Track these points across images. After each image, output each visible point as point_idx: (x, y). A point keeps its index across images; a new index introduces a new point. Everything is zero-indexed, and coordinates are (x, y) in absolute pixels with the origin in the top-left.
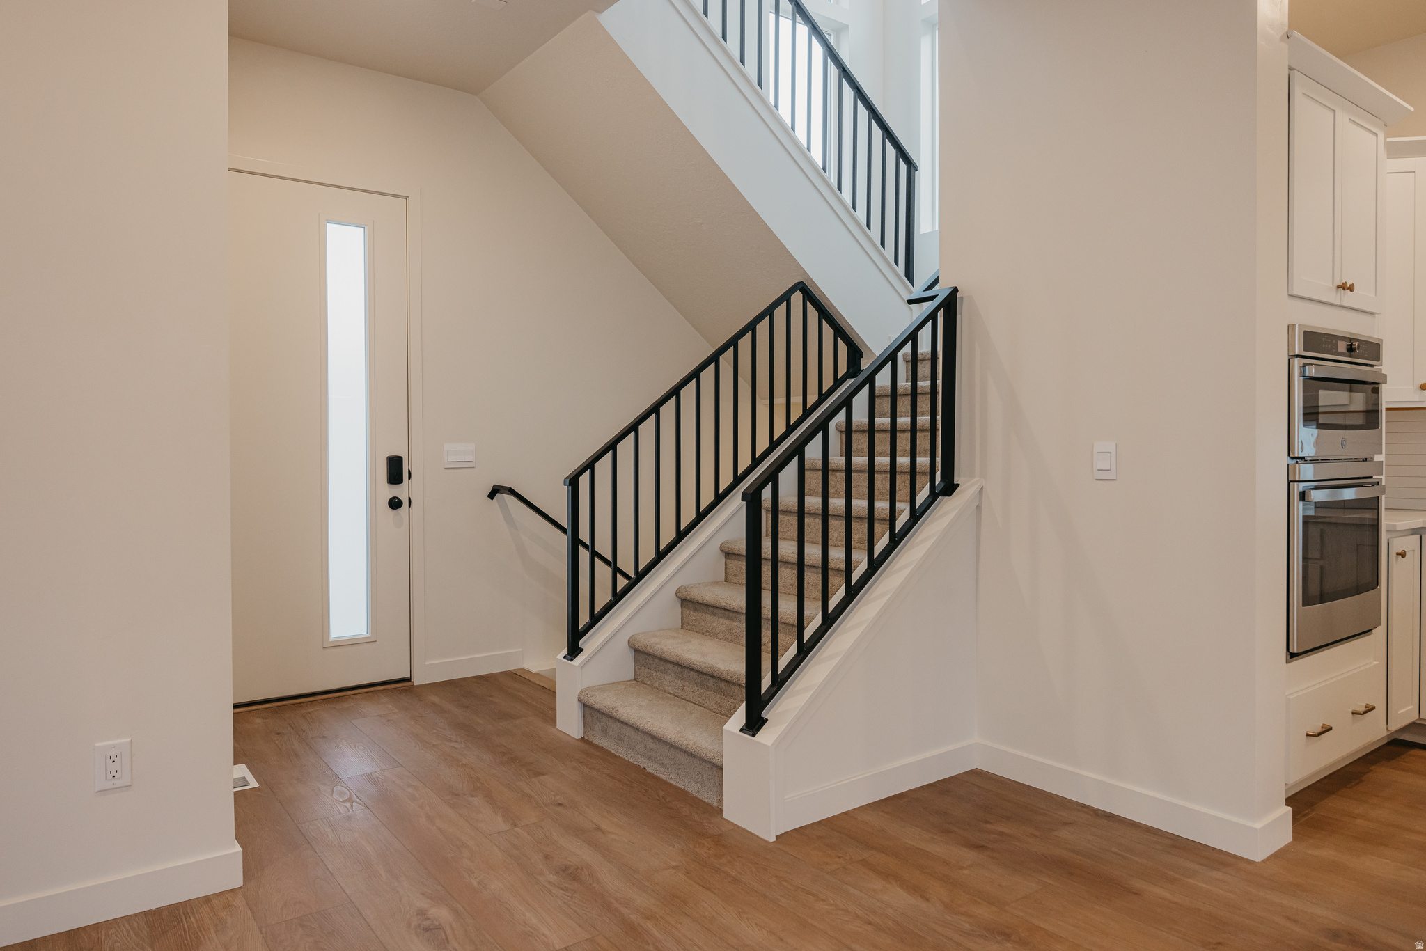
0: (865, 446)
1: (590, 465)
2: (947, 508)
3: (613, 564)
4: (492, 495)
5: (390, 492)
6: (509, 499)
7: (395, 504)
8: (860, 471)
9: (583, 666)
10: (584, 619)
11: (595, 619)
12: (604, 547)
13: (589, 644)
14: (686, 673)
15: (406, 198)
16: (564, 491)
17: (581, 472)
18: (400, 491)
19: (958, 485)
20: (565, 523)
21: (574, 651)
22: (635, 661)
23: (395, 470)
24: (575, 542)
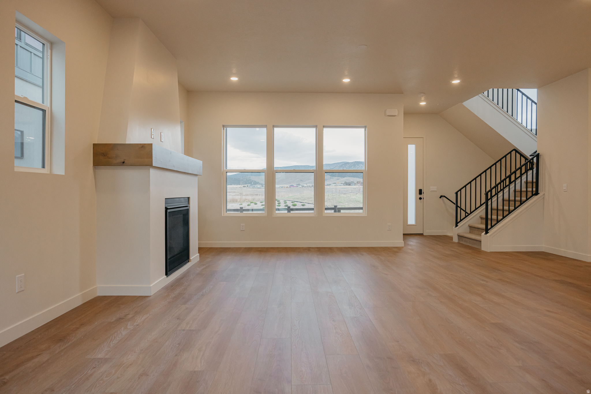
0: (531, 186)
1: (460, 190)
2: (535, 198)
3: (465, 211)
4: (440, 198)
5: (419, 196)
6: (444, 198)
7: (420, 199)
8: (530, 192)
9: (458, 228)
10: (459, 220)
11: (461, 220)
12: (463, 207)
13: (460, 225)
14: (479, 230)
15: (423, 138)
16: (455, 195)
17: (458, 191)
18: (421, 196)
19: (539, 193)
20: (455, 202)
21: (457, 226)
22: (470, 229)
23: (420, 192)
24: (457, 206)
